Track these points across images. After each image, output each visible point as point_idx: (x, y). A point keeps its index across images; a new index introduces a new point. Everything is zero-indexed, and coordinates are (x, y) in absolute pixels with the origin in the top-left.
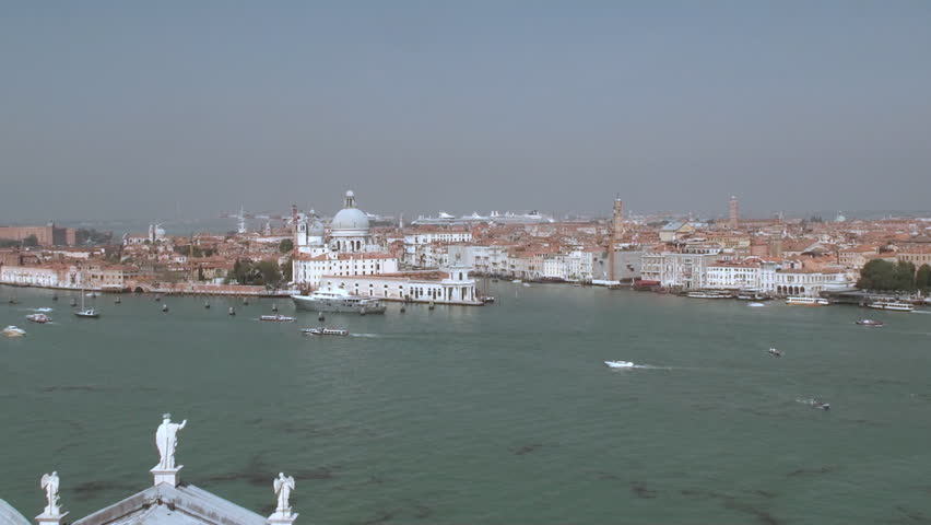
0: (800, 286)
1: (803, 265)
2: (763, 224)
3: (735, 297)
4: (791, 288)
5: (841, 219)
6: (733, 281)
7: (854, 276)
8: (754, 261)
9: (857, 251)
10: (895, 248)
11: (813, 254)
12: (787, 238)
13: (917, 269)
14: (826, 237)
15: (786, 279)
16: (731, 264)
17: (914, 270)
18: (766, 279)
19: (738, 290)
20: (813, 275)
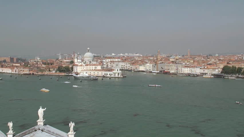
0: (206, 73)
1: (207, 67)
2: (197, 57)
3: (190, 76)
4: (204, 73)
5: (217, 55)
6: (189, 71)
7: (220, 70)
8: (194, 66)
9: (222, 63)
10: (231, 63)
11: (210, 64)
12: (203, 60)
13: (237, 68)
14: (213, 60)
15: (203, 71)
16: (188, 67)
17: (236, 68)
18: (198, 71)
19: (190, 74)
20: (210, 70)
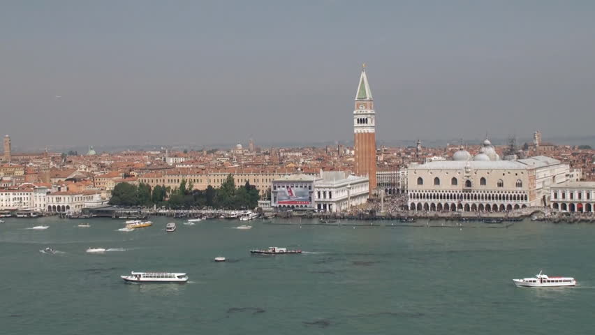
0: (66, 205)
1: (68, 189)
2: (31, 157)
3: (14, 216)
4: (59, 207)
5: (92, 152)
6: (12, 203)
7: (107, 196)
8: (28, 186)
9: (109, 176)
10: (136, 174)
11: (74, 180)
12: (54, 167)
13: (153, 189)
14: (83, 167)
15: (55, 200)
16: (10, 190)
17: (150, 189)
18: (39, 201)
19: (16, 210)
20: (76, 196)
